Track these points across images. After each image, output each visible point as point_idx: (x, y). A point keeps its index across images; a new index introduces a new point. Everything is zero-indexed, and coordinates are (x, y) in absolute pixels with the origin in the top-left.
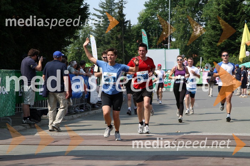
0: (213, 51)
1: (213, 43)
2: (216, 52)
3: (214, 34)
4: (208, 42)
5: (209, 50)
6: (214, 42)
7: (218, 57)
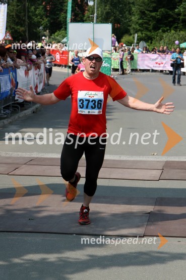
1: (146, 12)
6: (148, 11)
7: (152, 31)
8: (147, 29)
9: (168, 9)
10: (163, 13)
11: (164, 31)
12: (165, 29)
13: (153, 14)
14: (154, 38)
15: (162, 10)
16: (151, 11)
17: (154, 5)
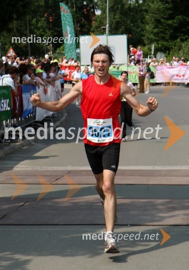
0: (162, 32)
1: (162, 20)
2: (166, 34)
3: (163, 8)
4: (155, 20)
5: (156, 30)
6: (164, 18)
7: (169, 41)
8: (163, 38)
9: (186, 16)
10: (180, 21)
11: (182, 41)
12: (184, 38)
13: (170, 22)
14: (172, 49)
15: (180, 17)
16: (167, 19)
17: (170, 12)
